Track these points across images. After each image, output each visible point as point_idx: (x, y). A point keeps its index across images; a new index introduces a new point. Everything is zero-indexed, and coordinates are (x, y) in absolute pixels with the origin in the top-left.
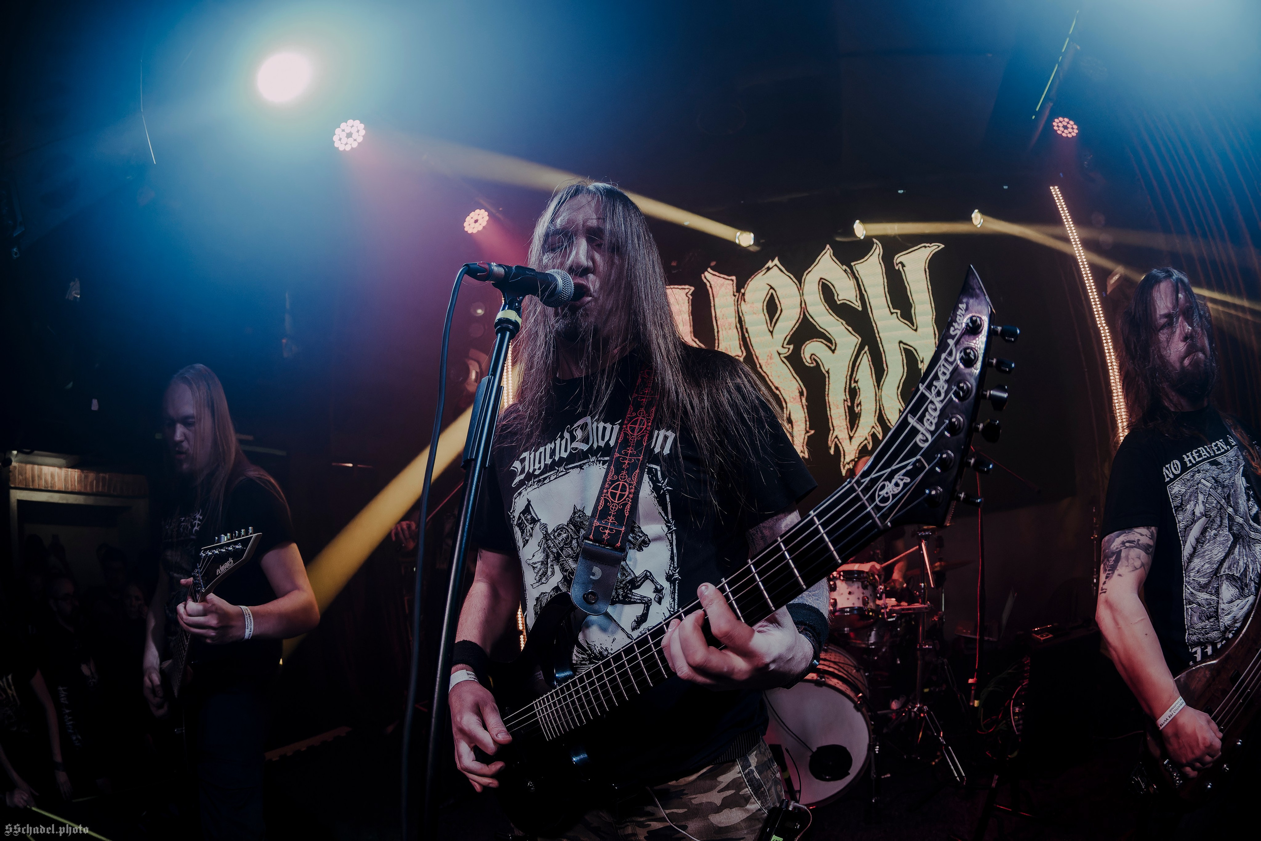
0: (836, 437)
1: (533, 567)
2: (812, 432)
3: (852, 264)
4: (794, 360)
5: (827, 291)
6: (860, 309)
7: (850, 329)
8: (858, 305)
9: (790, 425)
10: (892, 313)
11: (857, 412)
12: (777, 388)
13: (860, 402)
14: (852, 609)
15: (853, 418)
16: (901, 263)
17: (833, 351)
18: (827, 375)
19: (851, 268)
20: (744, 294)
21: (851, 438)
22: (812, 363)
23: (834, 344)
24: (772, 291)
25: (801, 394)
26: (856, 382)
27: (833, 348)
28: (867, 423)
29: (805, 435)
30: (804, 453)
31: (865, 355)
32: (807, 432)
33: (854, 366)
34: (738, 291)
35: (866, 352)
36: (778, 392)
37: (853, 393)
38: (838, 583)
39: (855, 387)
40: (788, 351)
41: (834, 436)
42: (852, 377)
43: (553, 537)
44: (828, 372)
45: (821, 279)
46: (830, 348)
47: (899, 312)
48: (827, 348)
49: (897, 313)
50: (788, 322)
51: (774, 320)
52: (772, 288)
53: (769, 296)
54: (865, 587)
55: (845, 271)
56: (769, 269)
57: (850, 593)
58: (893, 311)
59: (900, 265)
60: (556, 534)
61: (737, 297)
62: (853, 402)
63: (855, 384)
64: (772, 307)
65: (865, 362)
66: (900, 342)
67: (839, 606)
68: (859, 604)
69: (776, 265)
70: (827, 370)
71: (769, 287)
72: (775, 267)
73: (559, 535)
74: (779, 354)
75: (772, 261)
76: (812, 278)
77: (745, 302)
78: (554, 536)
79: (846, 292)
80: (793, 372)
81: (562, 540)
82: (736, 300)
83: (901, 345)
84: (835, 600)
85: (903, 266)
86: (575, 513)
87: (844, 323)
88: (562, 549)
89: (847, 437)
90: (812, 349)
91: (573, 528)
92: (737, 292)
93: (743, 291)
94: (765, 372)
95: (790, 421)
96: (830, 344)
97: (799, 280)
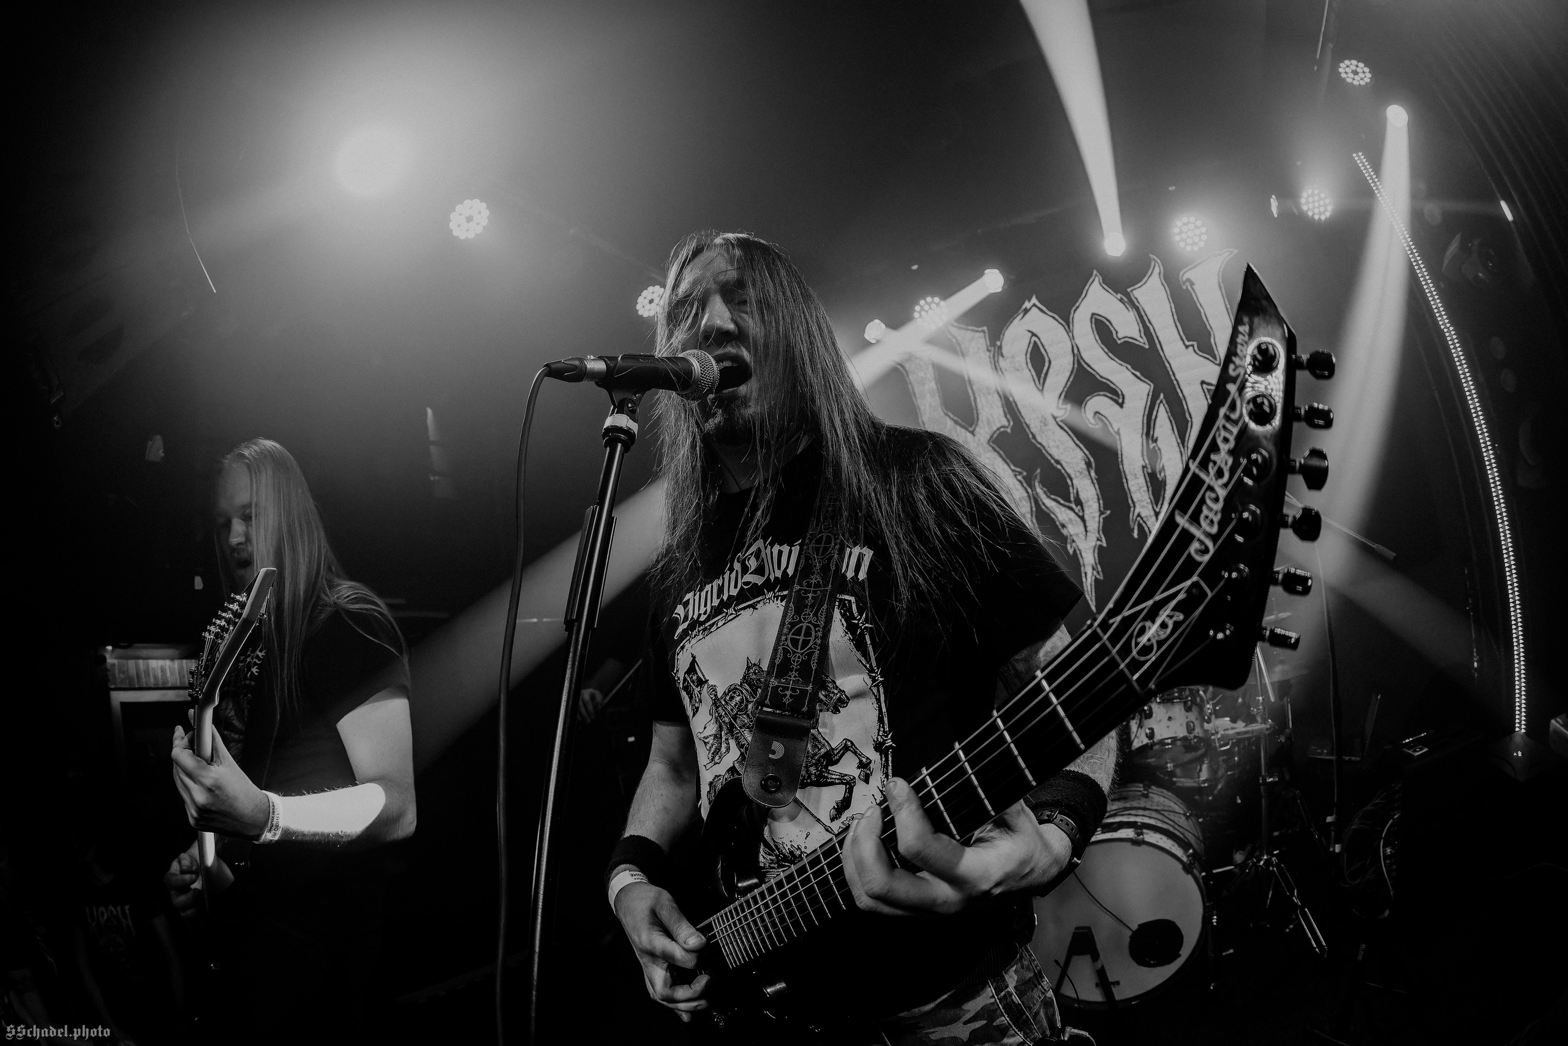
0: (1139, 515)
1: (705, 743)
2: (1108, 512)
3: (1129, 290)
4: (1073, 422)
5: (1102, 328)
6: (1147, 347)
7: (1138, 374)
8: (1143, 342)
9: (1079, 507)
10: (1187, 347)
11: (1160, 479)
12: (1058, 462)
13: (1163, 466)
14: (1174, 740)
15: (1157, 487)
16: (1188, 280)
17: (1121, 405)
18: (1117, 437)
19: (1128, 295)
20: (1000, 348)
21: (1155, 511)
22: (1097, 424)
23: (1121, 397)
24: (1034, 338)
25: (1088, 465)
26: (1155, 441)
27: (1120, 401)
29: (1099, 517)
30: (1101, 541)
31: (1162, 405)
32: (1101, 513)
33: (1149, 420)
34: (993, 344)
35: (1161, 402)
36: (1059, 467)
37: (1151, 455)
38: (1154, 706)
39: (1154, 447)
40: (1065, 413)
41: (1136, 514)
42: (1149, 435)
43: (723, 703)
44: (1118, 433)
45: (1093, 314)
46: (1116, 402)
47: (1195, 344)
48: (1112, 403)
49: (1193, 346)
50: (1060, 374)
51: (1043, 375)
52: (1033, 334)
53: (1031, 345)
54: (1188, 709)
55: (1121, 300)
56: (1026, 311)
57: (1170, 719)
58: (1187, 343)
59: (1187, 283)
60: (728, 698)
61: (992, 353)
62: (1153, 467)
63: (1154, 444)
64: (1038, 360)
65: (1162, 415)
66: (1203, 383)
67: (1157, 738)
68: (1182, 733)
69: (1034, 305)
70: (1116, 429)
71: (1030, 334)
72: (1034, 309)
73: (732, 698)
74: (1055, 418)
75: (1029, 301)
76: (1082, 317)
77: (1003, 357)
78: (725, 700)
79: (1126, 327)
80: (1075, 439)
81: (735, 705)
82: (992, 356)
83: (1205, 386)
84: (1152, 729)
85: (1192, 284)
86: (748, 668)
87: (1129, 367)
88: (735, 718)
89: (1152, 513)
90: (1095, 406)
91: (748, 687)
92: (991, 346)
93: (998, 343)
94: (1040, 444)
95: (1079, 502)
96: (1117, 397)
97: (1066, 320)
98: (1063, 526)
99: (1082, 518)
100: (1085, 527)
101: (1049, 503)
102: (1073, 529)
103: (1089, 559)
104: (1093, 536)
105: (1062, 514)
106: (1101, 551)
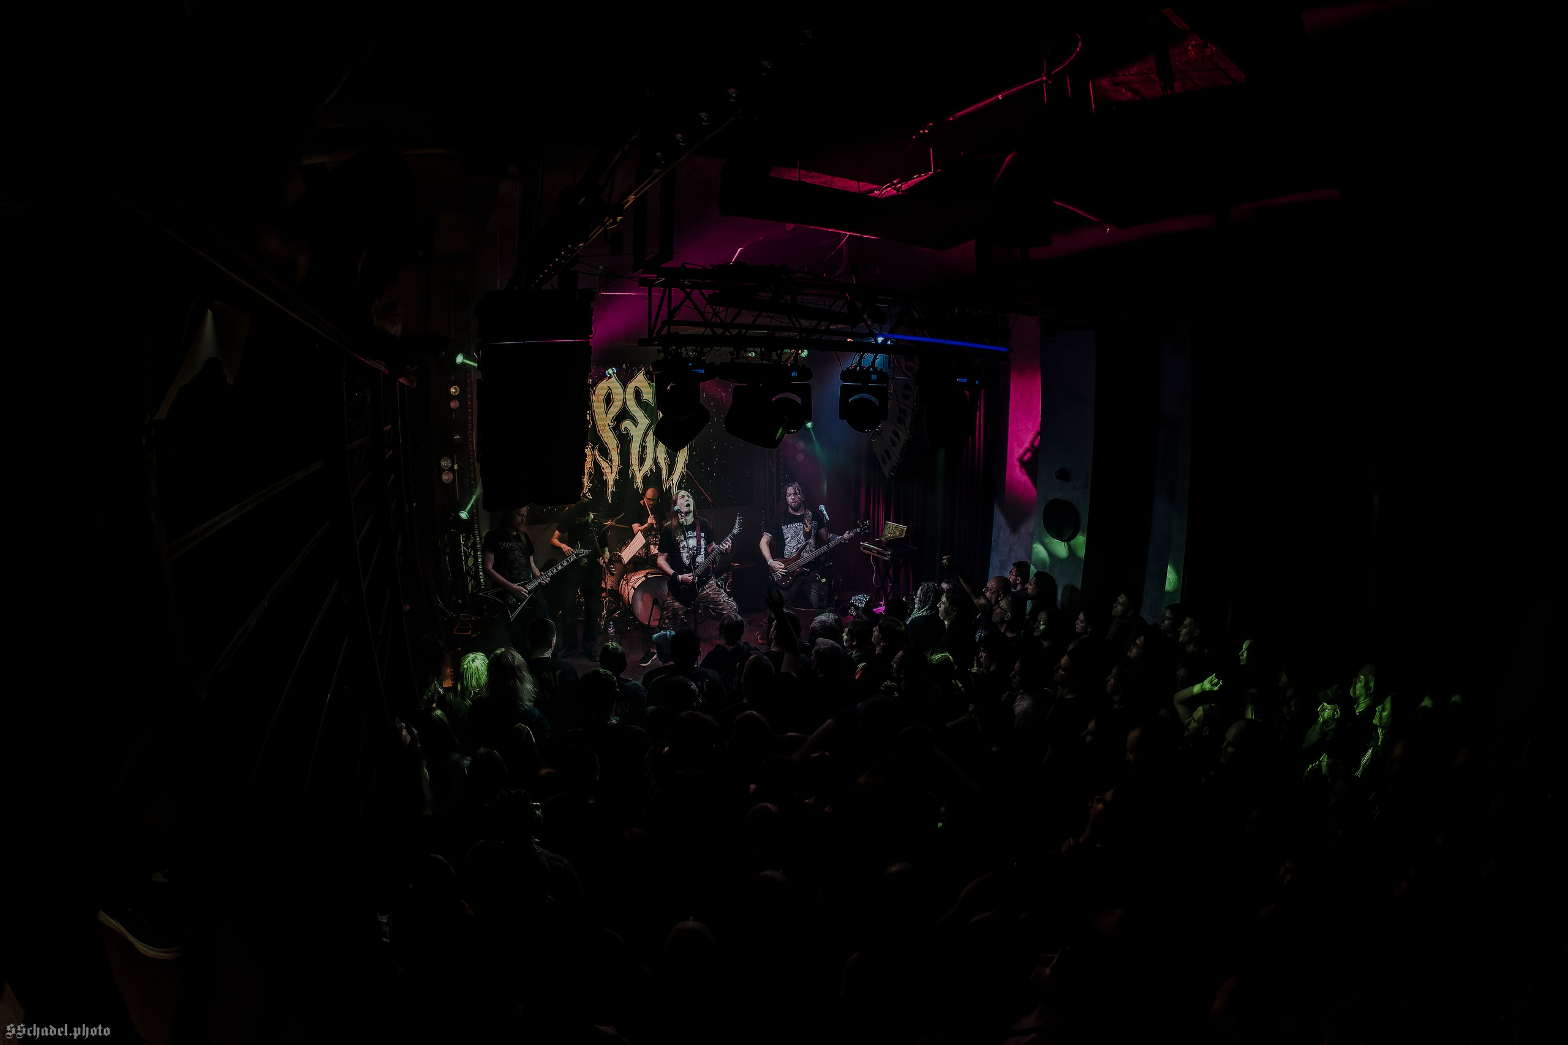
0: (633, 469)
2: (621, 465)
4: (616, 429)
5: (638, 393)
7: (646, 416)
8: (652, 404)
9: (611, 463)
11: (643, 457)
12: (606, 443)
13: (646, 453)
15: (642, 460)
17: (636, 427)
21: (640, 470)
22: (625, 431)
23: (637, 424)
25: (618, 447)
26: (646, 443)
28: (649, 463)
29: (617, 467)
30: (617, 477)
32: (619, 466)
33: (645, 434)
35: (652, 428)
36: (607, 445)
37: (643, 448)
39: (644, 446)
40: (614, 424)
42: (644, 440)
44: (632, 437)
45: (636, 387)
46: (635, 425)
48: (633, 425)
50: (615, 410)
52: (610, 388)
53: (607, 394)
62: (642, 453)
65: (651, 433)
71: (608, 388)
74: (609, 426)
76: (631, 386)
79: (648, 396)
87: (644, 412)
89: (638, 469)
90: (627, 424)
94: (601, 435)
95: (611, 460)
96: (635, 422)
97: (625, 386)
98: (603, 469)
99: (611, 467)
100: (612, 470)
101: (599, 458)
102: (607, 470)
103: (611, 483)
104: (614, 474)
105: (604, 464)
106: (616, 481)
